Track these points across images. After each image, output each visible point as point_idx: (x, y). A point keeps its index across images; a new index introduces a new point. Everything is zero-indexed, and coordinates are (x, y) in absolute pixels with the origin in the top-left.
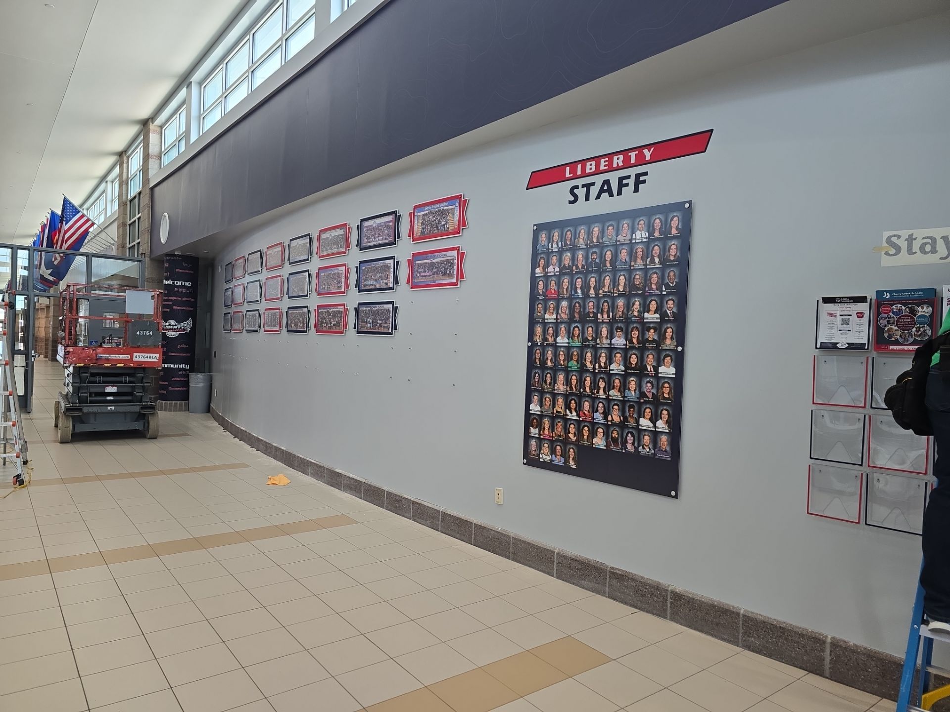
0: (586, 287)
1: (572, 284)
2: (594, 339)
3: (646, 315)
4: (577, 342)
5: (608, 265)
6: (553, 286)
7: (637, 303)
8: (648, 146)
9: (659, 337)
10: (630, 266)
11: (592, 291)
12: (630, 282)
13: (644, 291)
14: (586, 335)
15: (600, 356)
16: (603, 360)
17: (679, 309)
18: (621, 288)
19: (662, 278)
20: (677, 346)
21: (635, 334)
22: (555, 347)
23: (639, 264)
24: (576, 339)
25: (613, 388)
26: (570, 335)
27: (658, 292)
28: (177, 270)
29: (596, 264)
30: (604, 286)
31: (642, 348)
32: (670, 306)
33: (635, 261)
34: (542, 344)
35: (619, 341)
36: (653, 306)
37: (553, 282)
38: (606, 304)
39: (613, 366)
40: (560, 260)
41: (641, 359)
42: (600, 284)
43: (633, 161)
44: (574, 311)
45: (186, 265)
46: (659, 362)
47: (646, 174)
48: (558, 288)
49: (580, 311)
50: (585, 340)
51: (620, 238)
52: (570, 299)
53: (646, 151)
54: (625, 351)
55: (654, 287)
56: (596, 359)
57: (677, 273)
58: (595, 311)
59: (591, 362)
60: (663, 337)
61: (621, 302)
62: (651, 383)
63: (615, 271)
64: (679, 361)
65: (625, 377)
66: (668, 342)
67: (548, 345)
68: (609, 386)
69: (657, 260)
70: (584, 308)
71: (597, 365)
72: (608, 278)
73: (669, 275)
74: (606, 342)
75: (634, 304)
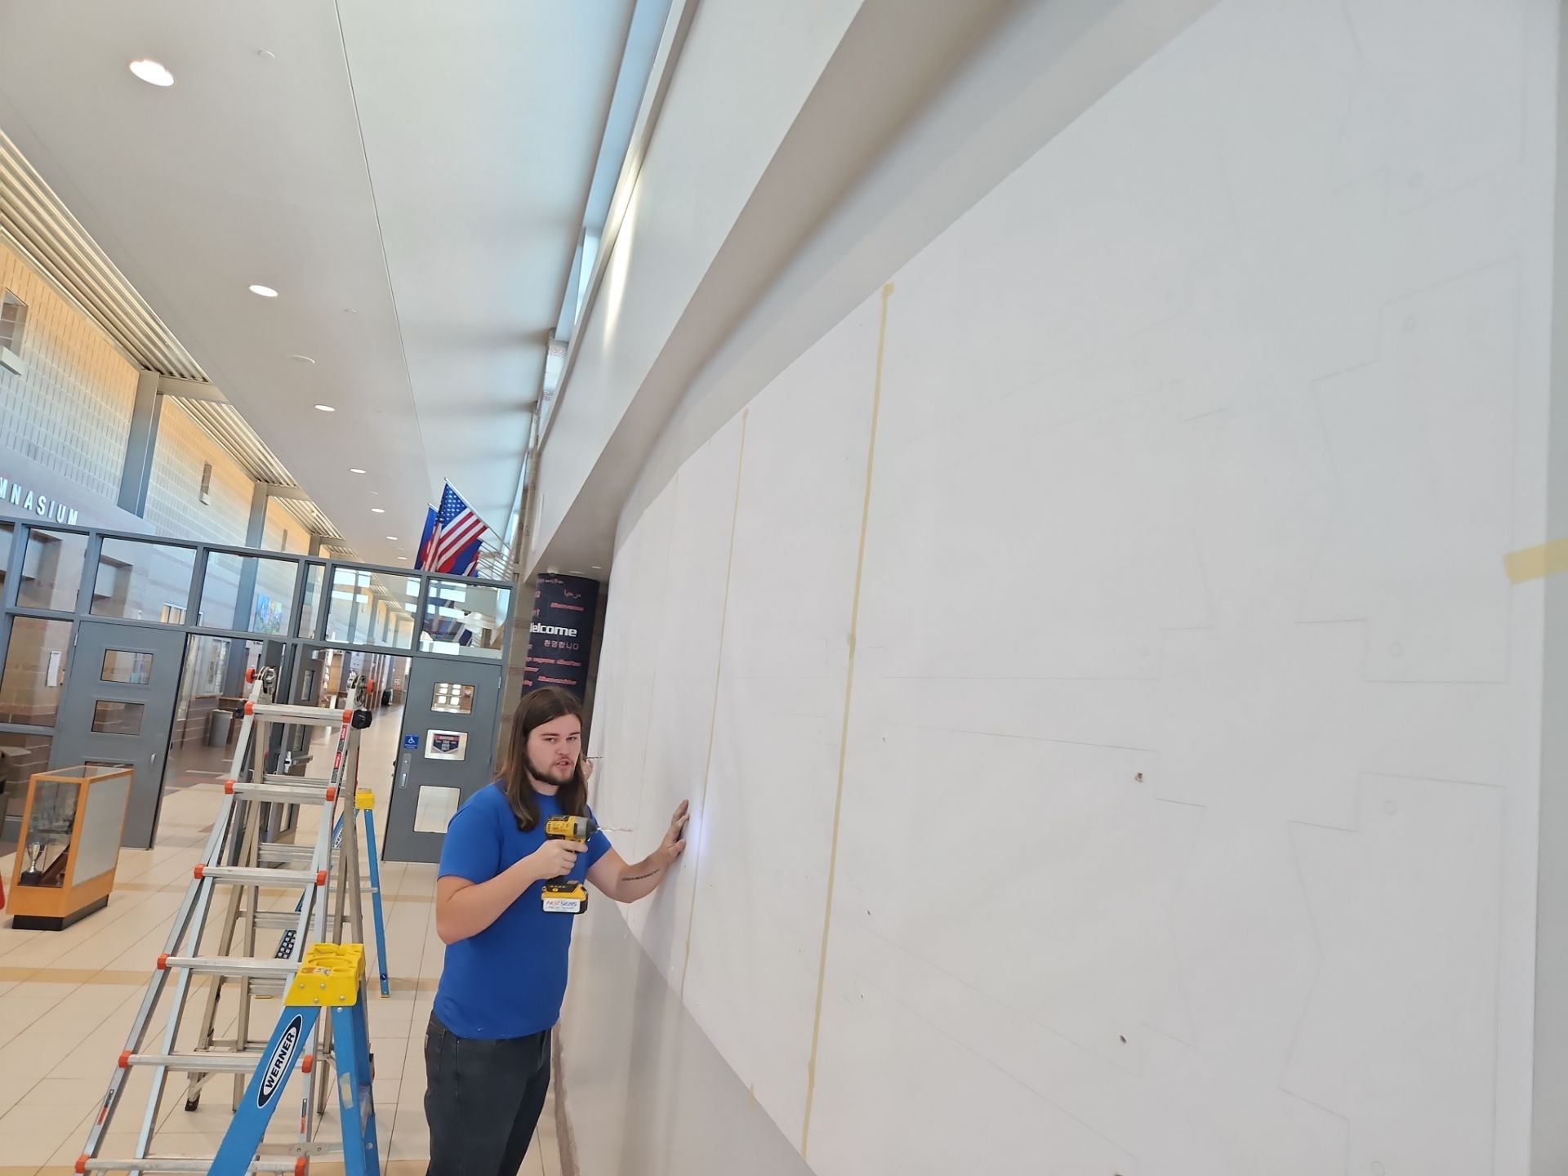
28: (554, 605)
45: (571, 594)
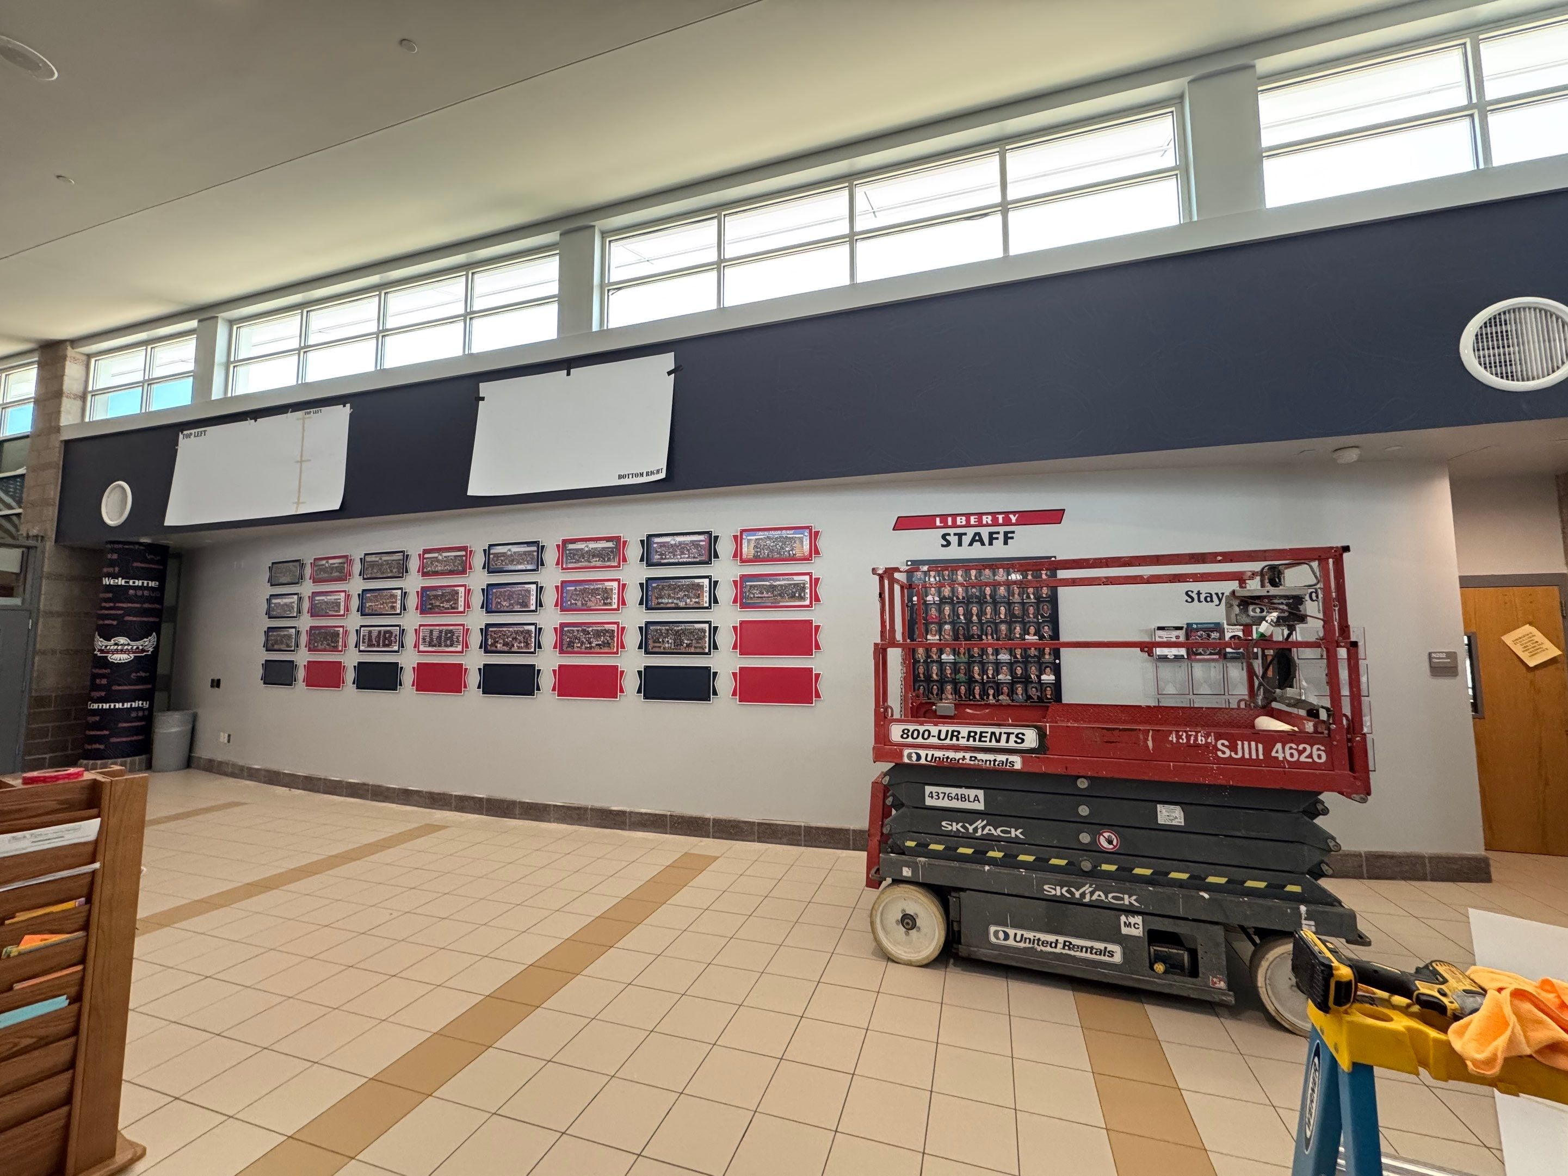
0: (968, 614)
1: (954, 612)
2: (981, 656)
3: (1027, 637)
4: (964, 659)
5: (988, 597)
6: (934, 612)
7: (1018, 628)
8: (1014, 513)
9: (1039, 653)
10: (1009, 600)
11: (975, 618)
12: (1010, 611)
13: (1023, 619)
14: (972, 653)
15: (987, 669)
16: (990, 673)
17: (1053, 633)
18: (1002, 616)
19: (1037, 610)
20: (1055, 660)
21: (1018, 652)
22: (940, 663)
23: (1017, 598)
24: (962, 656)
25: (1002, 694)
26: (955, 652)
27: (1035, 620)
29: (977, 597)
30: (986, 614)
31: (1026, 661)
32: (1046, 631)
33: (1013, 596)
34: (925, 661)
35: (1004, 657)
36: (1032, 630)
37: (933, 609)
38: (989, 628)
39: (1000, 677)
40: (939, 593)
41: (1025, 670)
42: (981, 613)
43: (1001, 521)
44: (958, 634)
45: (153, 557)
46: (1041, 672)
47: (1013, 532)
48: (940, 614)
49: (964, 633)
50: (972, 656)
51: (997, 578)
52: (953, 623)
53: (1011, 516)
54: (1011, 665)
55: (1031, 616)
56: (984, 671)
57: (1050, 607)
58: (979, 633)
59: (979, 675)
60: (1042, 652)
61: (1003, 627)
62: (1036, 688)
63: (995, 603)
64: (1057, 670)
65: (1012, 685)
66: (1047, 657)
67: (933, 662)
68: (998, 692)
69: (1032, 596)
70: (968, 631)
71: (985, 677)
72: (989, 608)
73: (1043, 608)
74: (991, 657)
75: (1015, 628)
